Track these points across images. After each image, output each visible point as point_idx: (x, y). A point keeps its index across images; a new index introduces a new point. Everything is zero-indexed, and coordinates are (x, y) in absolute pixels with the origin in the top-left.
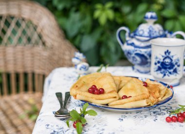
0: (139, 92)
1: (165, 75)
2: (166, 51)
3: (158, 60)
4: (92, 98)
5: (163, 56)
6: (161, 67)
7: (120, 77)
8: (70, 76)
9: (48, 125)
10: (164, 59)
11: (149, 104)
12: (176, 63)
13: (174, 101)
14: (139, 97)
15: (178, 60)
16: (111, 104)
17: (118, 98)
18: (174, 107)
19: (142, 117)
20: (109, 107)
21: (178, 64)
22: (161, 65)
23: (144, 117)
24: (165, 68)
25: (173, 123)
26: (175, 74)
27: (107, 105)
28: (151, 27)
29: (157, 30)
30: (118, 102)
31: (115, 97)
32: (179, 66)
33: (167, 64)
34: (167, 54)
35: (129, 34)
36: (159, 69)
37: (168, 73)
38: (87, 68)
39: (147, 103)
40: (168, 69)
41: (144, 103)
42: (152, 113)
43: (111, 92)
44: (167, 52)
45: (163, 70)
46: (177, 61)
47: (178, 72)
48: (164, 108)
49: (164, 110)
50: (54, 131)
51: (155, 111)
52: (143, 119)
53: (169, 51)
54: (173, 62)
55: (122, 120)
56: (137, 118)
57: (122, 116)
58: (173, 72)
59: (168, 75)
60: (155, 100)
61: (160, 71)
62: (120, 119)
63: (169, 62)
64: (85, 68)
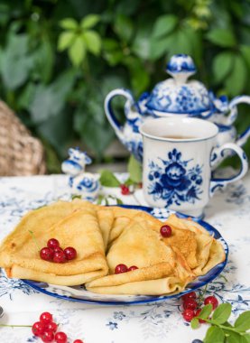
0: (152, 255)
1: (170, 202)
2: (171, 151)
3: (155, 169)
4: (48, 273)
5: (165, 163)
6: (161, 184)
10: (167, 169)
11: (174, 289)
12: (194, 178)
15: (198, 170)
16: (91, 285)
17: (106, 271)
19: (159, 316)
21: (198, 178)
22: (162, 180)
23: (163, 315)
24: (171, 188)
26: (191, 200)
28: (185, 89)
29: (199, 96)
30: (107, 280)
31: (100, 270)
32: (199, 182)
33: (175, 178)
34: (174, 158)
36: (158, 189)
37: (176, 198)
40: (175, 190)
43: (89, 257)
44: (175, 154)
45: (165, 192)
46: (196, 173)
47: (198, 196)
52: (161, 322)
53: (178, 152)
54: (186, 174)
55: (116, 324)
56: (149, 318)
57: (116, 313)
58: (187, 195)
59: (176, 202)
60: (187, 275)
61: (160, 195)
62: (111, 323)
63: (178, 174)
64: (90, 186)
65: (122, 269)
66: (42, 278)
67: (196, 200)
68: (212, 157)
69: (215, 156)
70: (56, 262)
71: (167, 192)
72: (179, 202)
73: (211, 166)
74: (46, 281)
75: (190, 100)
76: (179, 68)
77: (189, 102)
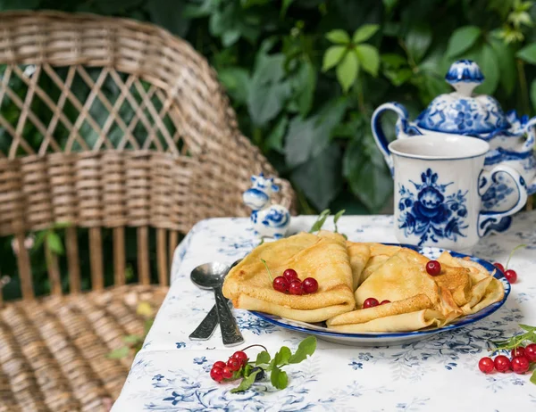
0: (411, 288)
1: (424, 238)
2: (425, 171)
3: (406, 196)
4: (282, 304)
5: (417, 187)
6: (413, 214)
7: (368, 245)
8: (238, 242)
9: (160, 378)
10: (420, 195)
11: (431, 323)
12: (455, 207)
13: (515, 314)
14: (407, 304)
15: (460, 197)
16: (333, 322)
17: (352, 305)
18: (510, 331)
19: (415, 358)
20: (327, 329)
21: (461, 208)
22: (413, 209)
23: (420, 357)
24: (425, 220)
25: (499, 376)
26: (452, 235)
27: (324, 323)
28: (464, 102)
29: (482, 113)
30: (353, 315)
31: (345, 303)
32: (463, 213)
33: (430, 207)
34: (428, 181)
35: (405, 122)
36: (410, 221)
37: (432, 233)
38: (284, 220)
39: (426, 320)
40: (431, 223)
41: (416, 321)
42: (445, 346)
43: (334, 289)
44: (429, 175)
45: (419, 224)
46: (459, 201)
47: (461, 231)
48: (480, 333)
49: (480, 339)
50: (174, 394)
51: (454, 341)
52: (417, 364)
53: (433, 172)
54: (444, 202)
55: (360, 365)
56: (401, 360)
57: (361, 354)
58: (446, 230)
59: (432, 237)
60: (451, 310)
61: (412, 228)
62: (354, 363)
63: (434, 202)
64: (279, 220)
65: (372, 303)
66: (275, 309)
67: (458, 237)
68: (481, 183)
69: (485, 181)
70: (292, 294)
71: (421, 225)
72: (436, 238)
73: (479, 194)
74: (279, 314)
75: (469, 116)
76: (460, 77)
77: (467, 120)
